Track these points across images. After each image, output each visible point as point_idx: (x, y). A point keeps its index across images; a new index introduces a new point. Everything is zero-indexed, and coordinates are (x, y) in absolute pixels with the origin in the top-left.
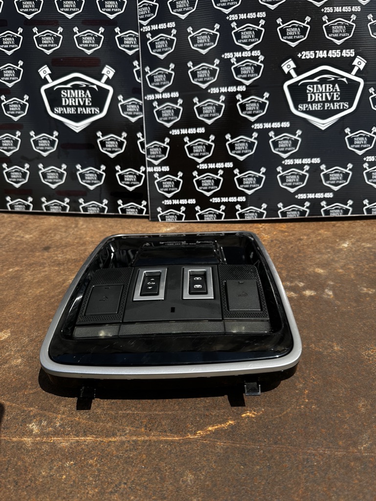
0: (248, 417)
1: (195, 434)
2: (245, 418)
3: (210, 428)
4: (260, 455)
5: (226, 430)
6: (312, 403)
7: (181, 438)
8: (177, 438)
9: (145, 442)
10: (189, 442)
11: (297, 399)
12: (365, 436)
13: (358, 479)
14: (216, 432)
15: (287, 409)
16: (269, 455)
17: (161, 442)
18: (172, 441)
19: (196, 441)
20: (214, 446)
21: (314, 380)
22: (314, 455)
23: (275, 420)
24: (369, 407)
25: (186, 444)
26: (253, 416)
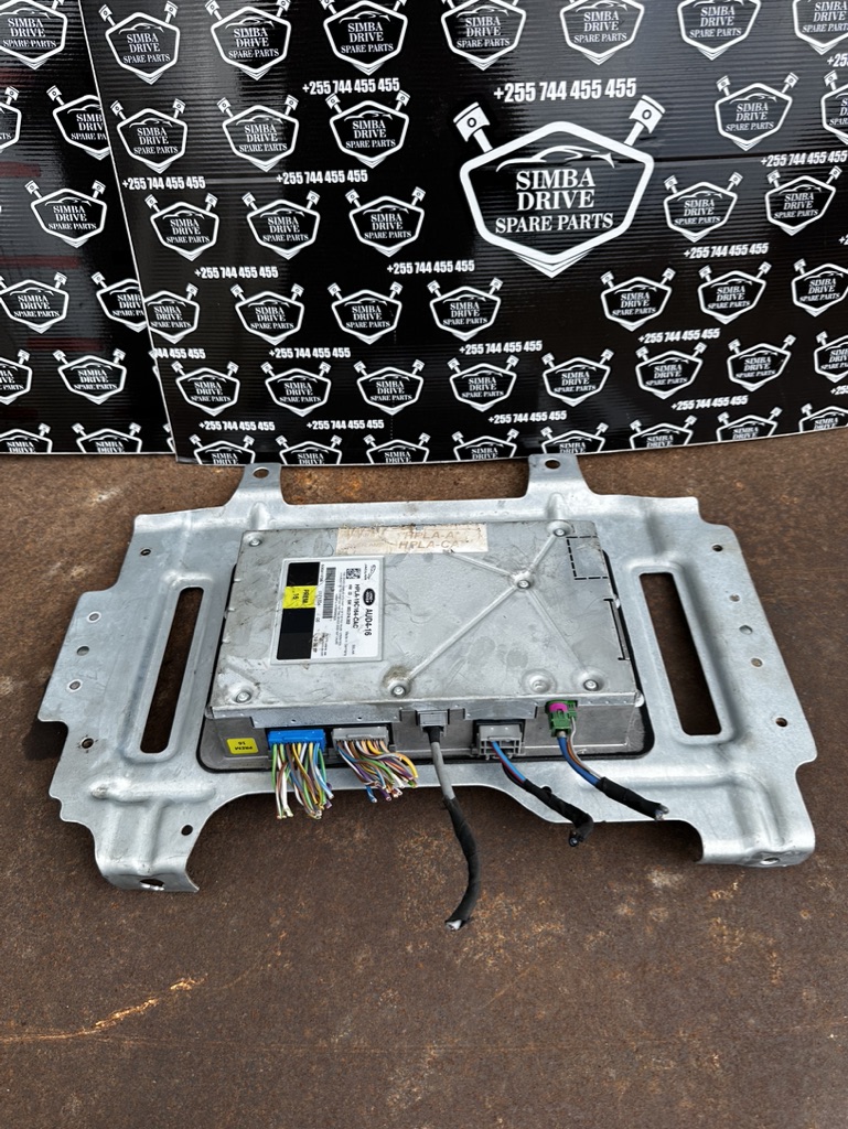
0: (181, 990)
1: (93, 1027)
2: (176, 991)
3: (117, 1015)
4: (185, 1059)
5: (141, 1016)
6: (285, 958)
7: (70, 1036)
8: (64, 1037)
9: (13, 1046)
10: (80, 1042)
11: (265, 952)
12: (348, 1018)
13: (314, 1094)
14: (126, 1024)
15: (244, 973)
16: (197, 1060)
17: (37, 1044)
18: (55, 1042)
19: (92, 1040)
20: (118, 1048)
21: (301, 909)
22: (264, 1056)
23: (220, 994)
24: (372, 963)
25: (77, 1046)
26: (189, 987)
